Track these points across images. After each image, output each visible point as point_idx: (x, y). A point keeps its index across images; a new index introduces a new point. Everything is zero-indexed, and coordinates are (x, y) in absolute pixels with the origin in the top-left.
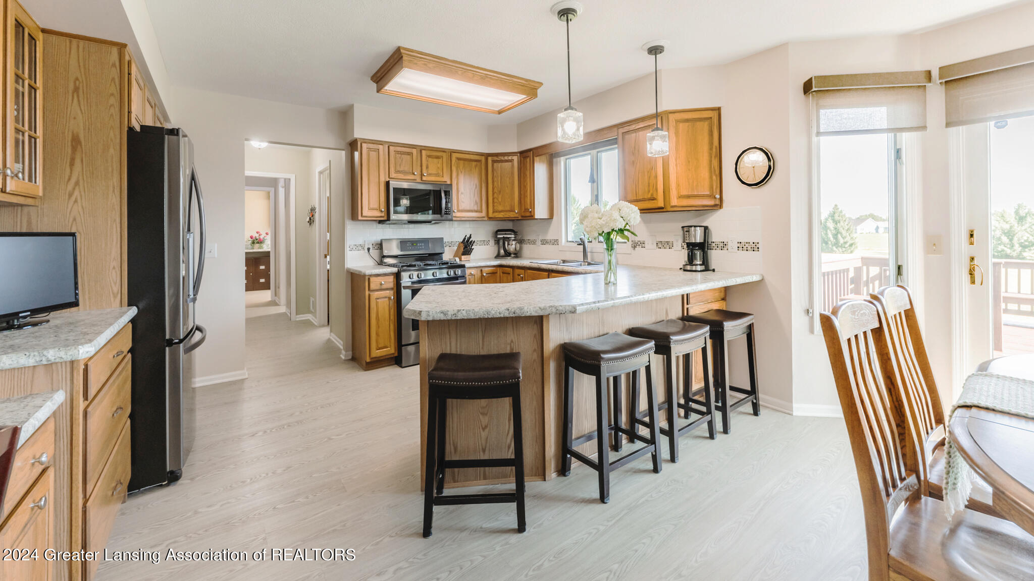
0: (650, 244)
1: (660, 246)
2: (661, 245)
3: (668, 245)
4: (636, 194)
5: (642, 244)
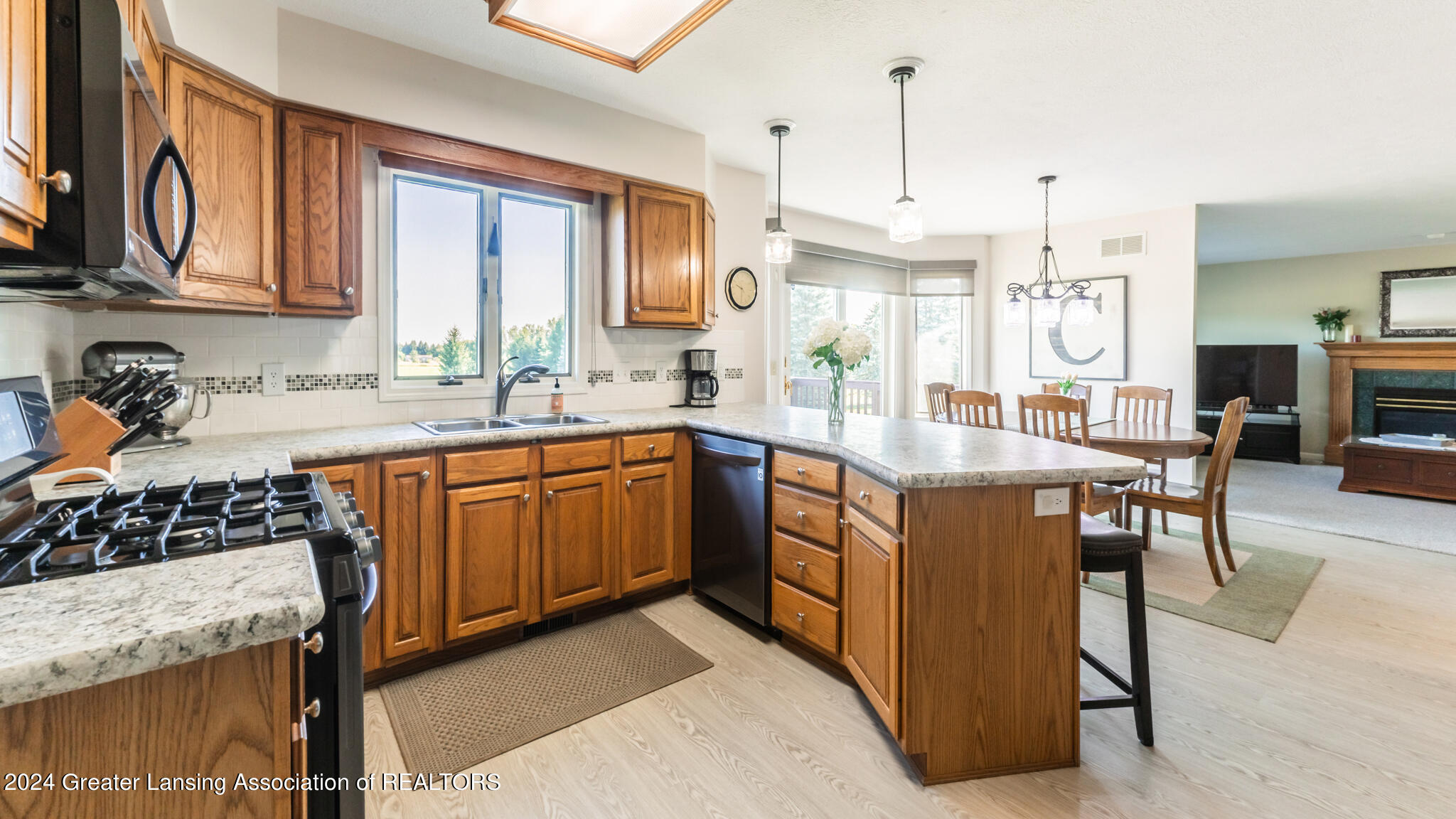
0: (622, 375)
1: (636, 377)
2: (638, 376)
3: (650, 375)
4: (660, 299)
5: (608, 376)
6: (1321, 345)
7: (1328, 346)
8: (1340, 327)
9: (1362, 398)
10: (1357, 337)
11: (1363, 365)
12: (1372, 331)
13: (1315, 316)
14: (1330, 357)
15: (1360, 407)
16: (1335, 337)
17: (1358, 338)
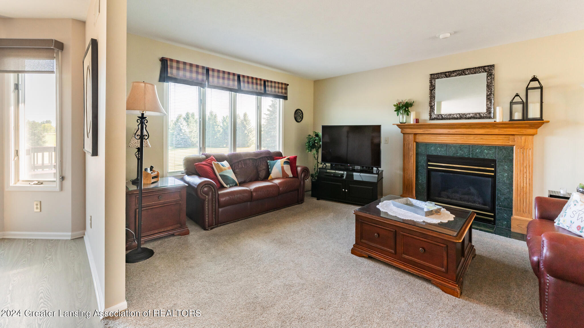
6: (398, 125)
7: (402, 126)
8: (407, 112)
9: (420, 162)
10: (416, 119)
11: (421, 139)
12: (425, 116)
13: (395, 105)
14: (403, 133)
15: (420, 169)
16: (406, 120)
17: (417, 121)
